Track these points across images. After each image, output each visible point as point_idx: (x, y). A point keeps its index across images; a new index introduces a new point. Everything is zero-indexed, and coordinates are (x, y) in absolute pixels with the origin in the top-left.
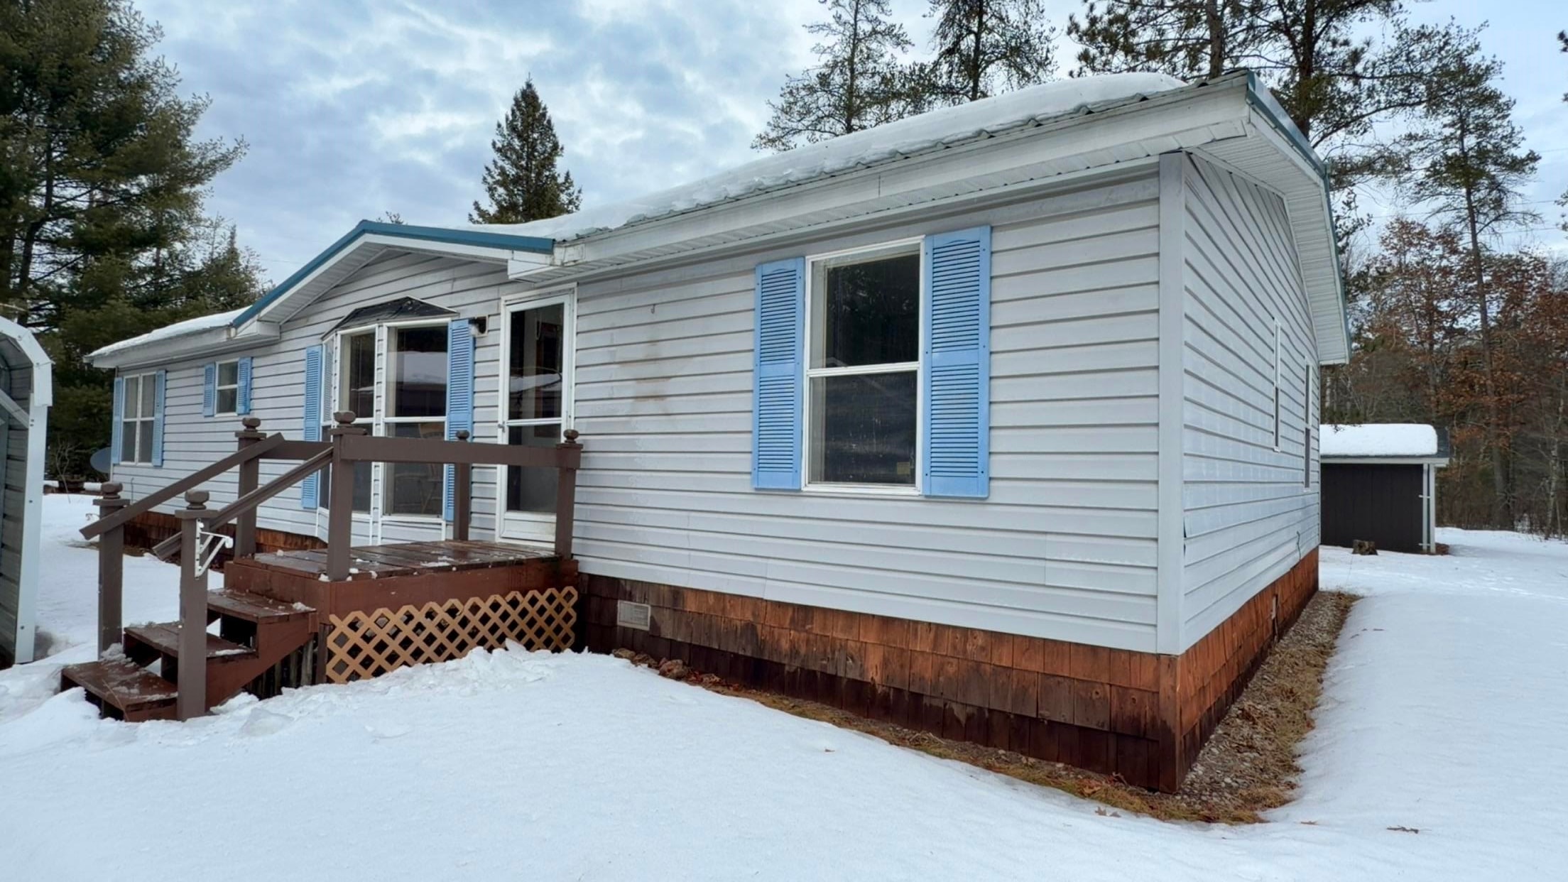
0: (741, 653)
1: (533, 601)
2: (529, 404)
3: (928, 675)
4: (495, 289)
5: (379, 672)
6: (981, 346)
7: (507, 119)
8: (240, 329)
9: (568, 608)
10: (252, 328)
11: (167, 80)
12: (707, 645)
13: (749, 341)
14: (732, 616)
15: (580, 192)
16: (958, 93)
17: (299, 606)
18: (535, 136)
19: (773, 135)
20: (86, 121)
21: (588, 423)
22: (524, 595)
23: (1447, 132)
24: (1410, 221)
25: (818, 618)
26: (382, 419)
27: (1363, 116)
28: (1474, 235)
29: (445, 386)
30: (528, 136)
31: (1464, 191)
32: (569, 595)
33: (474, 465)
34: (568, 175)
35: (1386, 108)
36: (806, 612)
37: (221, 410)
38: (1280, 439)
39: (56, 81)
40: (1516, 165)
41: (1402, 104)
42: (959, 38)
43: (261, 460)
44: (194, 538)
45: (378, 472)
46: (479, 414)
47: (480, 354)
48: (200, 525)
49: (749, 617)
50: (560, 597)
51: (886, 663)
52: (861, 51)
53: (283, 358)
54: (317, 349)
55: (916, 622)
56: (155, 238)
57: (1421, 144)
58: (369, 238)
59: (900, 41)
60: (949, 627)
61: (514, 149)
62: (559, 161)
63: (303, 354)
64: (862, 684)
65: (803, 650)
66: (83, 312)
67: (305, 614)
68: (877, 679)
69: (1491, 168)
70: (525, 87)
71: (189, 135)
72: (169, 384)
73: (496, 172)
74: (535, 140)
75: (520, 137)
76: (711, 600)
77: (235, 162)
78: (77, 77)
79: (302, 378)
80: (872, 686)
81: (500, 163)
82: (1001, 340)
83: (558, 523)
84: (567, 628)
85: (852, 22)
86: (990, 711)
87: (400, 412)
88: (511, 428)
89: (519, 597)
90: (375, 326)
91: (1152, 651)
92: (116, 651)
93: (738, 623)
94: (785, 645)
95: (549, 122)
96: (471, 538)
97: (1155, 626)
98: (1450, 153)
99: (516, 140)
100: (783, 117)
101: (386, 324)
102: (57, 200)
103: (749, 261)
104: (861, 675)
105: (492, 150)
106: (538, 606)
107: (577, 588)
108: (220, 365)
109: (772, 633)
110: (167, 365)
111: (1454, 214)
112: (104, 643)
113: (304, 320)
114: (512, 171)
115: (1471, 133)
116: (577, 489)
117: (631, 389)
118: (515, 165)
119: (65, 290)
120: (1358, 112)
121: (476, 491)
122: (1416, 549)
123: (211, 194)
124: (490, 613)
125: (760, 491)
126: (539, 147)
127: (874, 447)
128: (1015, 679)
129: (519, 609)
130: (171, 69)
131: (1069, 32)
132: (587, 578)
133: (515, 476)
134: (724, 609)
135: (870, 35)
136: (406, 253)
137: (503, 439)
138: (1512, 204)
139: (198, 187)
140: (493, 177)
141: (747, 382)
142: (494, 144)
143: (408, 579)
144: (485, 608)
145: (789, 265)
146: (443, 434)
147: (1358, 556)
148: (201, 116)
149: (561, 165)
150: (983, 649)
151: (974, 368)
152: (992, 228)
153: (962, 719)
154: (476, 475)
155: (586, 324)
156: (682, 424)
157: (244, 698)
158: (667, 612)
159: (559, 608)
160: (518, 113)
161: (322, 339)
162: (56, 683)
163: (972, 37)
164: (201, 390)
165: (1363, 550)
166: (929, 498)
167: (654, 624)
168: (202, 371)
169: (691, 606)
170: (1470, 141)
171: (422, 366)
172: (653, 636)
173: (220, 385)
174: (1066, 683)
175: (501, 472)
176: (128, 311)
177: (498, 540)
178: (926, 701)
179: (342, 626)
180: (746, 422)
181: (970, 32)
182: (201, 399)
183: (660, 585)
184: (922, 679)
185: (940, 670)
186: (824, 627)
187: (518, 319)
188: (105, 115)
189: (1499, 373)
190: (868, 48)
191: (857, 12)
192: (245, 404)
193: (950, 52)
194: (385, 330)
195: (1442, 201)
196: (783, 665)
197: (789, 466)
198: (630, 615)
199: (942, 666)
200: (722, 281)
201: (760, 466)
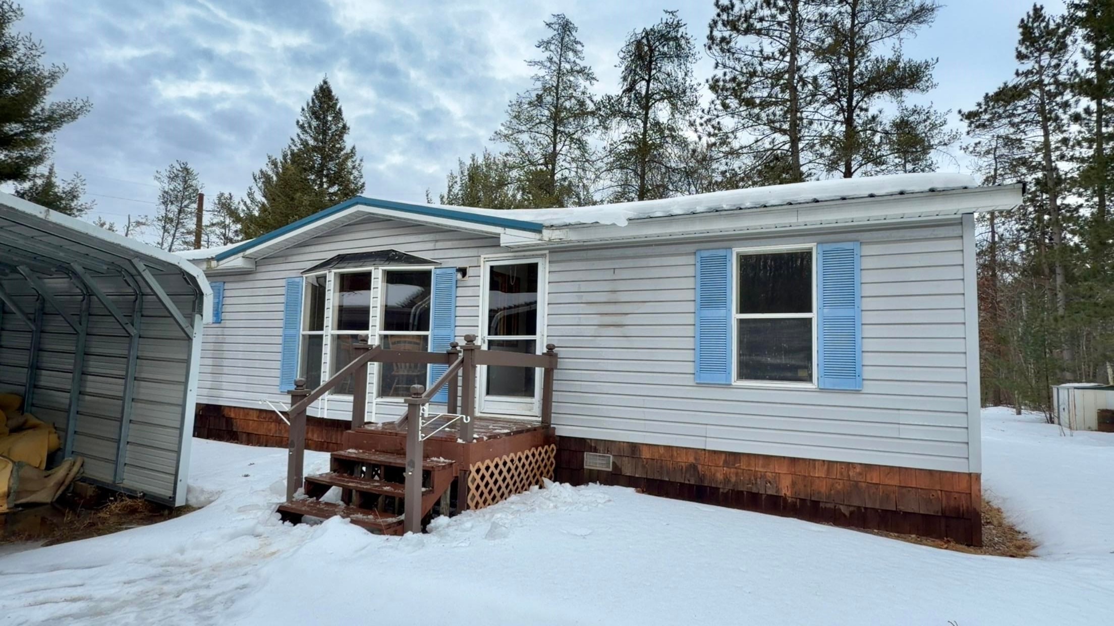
0: (687, 482)
1: (540, 454)
3: (823, 490)
4: (476, 250)
6: (856, 307)
7: (308, 105)
8: (221, 262)
9: (552, 458)
10: (236, 263)
11: (34, 52)
12: (659, 478)
13: (691, 295)
14: (679, 460)
15: (363, 161)
16: (634, 117)
17: (443, 460)
18: (330, 118)
19: (506, 133)
21: (559, 340)
22: (536, 450)
25: (745, 459)
26: (375, 334)
30: (324, 118)
32: (553, 449)
34: (353, 148)
36: (736, 456)
42: (635, 82)
44: (419, 416)
45: (373, 368)
46: (460, 331)
47: (460, 291)
49: (692, 460)
50: (549, 451)
51: (794, 484)
52: (564, 82)
53: (258, 284)
54: (297, 280)
55: (814, 460)
58: (360, 208)
59: (590, 77)
60: (837, 462)
61: (312, 127)
62: (346, 137)
63: (283, 283)
64: (779, 497)
65: (733, 479)
67: (451, 464)
68: (789, 494)
70: (322, 83)
71: (45, 94)
73: (298, 142)
74: (329, 121)
75: (317, 118)
76: (662, 451)
79: (282, 299)
80: (785, 499)
81: (302, 136)
82: (868, 303)
83: (541, 404)
84: (552, 471)
85: (558, 62)
86: (866, 508)
87: (388, 326)
88: (492, 341)
90: (368, 268)
91: (966, 471)
92: (301, 493)
93: (683, 464)
94: (720, 476)
95: (340, 109)
97: (968, 458)
99: (314, 120)
100: (515, 121)
101: (381, 268)
103: (691, 248)
104: (776, 492)
105: (296, 126)
106: (541, 457)
107: (555, 445)
109: (710, 470)
113: (284, 258)
114: (311, 142)
116: (554, 382)
117: (597, 320)
125: (699, 385)
126: (332, 127)
127: (783, 360)
128: (881, 491)
129: (535, 458)
132: (558, 439)
133: (493, 374)
134: (672, 456)
135: (570, 72)
137: (483, 348)
140: (295, 146)
141: (690, 319)
143: (496, 441)
144: (523, 458)
145: (722, 253)
146: (426, 343)
148: (59, 80)
150: (860, 474)
151: (853, 319)
152: (862, 243)
153: (847, 514)
155: (556, 277)
156: (637, 343)
158: (627, 459)
159: (549, 458)
160: (316, 101)
161: (303, 273)
163: (644, 83)
166: (822, 390)
167: (616, 467)
169: (646, 454)
172: (616, 473)
174: (913, 491)
175: (483, 370)
177: (478, 414)
178: (821, 505)
179: (473, 469)
180: (690, 343)
181: (642, 79)
183: (620, 442)
184: (819, 492)
185: (831, 487)
186: (749, 465)
187: (497, 271)
190: (568, 80)
191: (561, 56)
192: (217, 316)
193: (629, 90)
196: (719, 489)
197: (726, 370)
198: (592, 461)
199: (833, 485)
200: (668, 258)
201: (701, 370)
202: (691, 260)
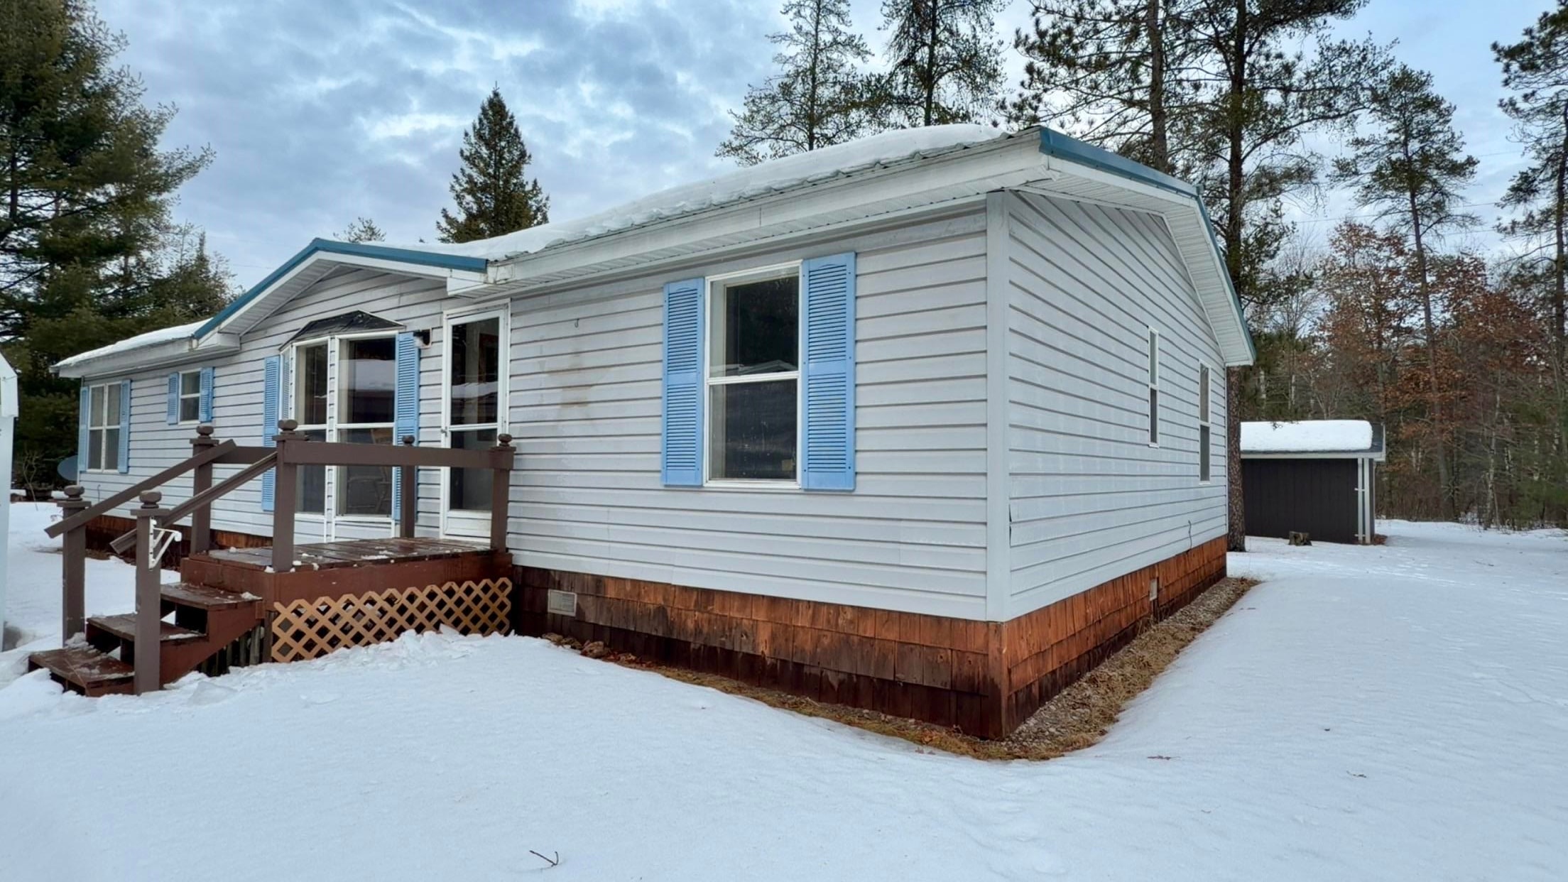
0: (654, 633)
1: (469, 591)
2: (473, 412)
3: (809, 647)
4: (437, 304)
5: (321, 653)
6: (847, 357)
7: (474, 128)
8: (202, 340)
9: (503, 597)
10: (213, 340)
11: (133, 90)
12: (625, 627)
13: (658, 353)
14: (646, 600)
15: (547, 199)
16: (913, 103)
17: (247, 596)
18: (503, 144)
19: (736, 143)
20: (51, 131)
21: (521, 428)
22: (460, 585)
23: (1392, 137)
24: (1357, 224)
25: (717, 599)
26: (335, 425)
27: (1290, 127)
28: (1418, 237)
29: (392, 393)
30: (496, 145)
31: (1408, 194)
32: (503, 586)
33: (420, 467)
34: (535, 183)
35: (1308, 121)
36: (707, 595)
37: (184, 418)
38: (1159, 436)
39: (19, 92)
40: (1457, 170)
41: (1324, 117)
42: (914, 49)
43: (215, 465)
44: (148, 534)
45: (332, 475)
46: (424, 420)
47: (425, 365)
48: (153, 522)
49: (660, 601)
50: (495, 588)
51: (773, 637)
52: (822, 61)
53: (244, 367)
54: (275, 359)
55: (798, 601)
56: (122, 246)
57: (1368, 149)
58: (321, 255)
59: (860, 51)
60: (824, 604)
61: (481, 158)
62: (526, 169)
63: (262, 364)
64: (754, 656)
65: (705, 630)
66: (48, 321)
67: (251, 602)
68: (766, 652)
69: (1434, 173)
70: (492, 96)
71: (155, 144)
72: (134, 394)
73: (463, 180)
74: (504, 148)
75: (487, 145)
76: (628, 587)
77: (201, 170)
78: (41, 87)
79: (261, 386)
80: (761, 659)
81: (468, 171)
82: (864, 351)
83: (494, 520)
84: (502, 616)
85: (814, 32)
86: (858, 676)
87: (353, 417)
88: (453, 433)
89: (455, 587)
90: (327, 338)
91: (984, 620)
92: (79, 639)
93: (651, 607)
94: (690, 625)
95: (516, 130)
96: (417, 535)
97: (985, 597)
98: (1394, 157)
99: (483, 148)
100: (746, 126)
101: (338, 337)
102: (22, 209)
103: (657, 281)
104: (753, 649)
105: (460, 158)
106: (473, 595)
107: (511, 579)
108: (184, 375)
109: (679, 615)
110: (132, 375)
111: (1399, 216)
112: (68, 634)
113: (262, 332)
114: (480, 179)
115: (1415, 138)
116: (511, 488)
117: (559, 396)
118: (482, 172)
119: (30, 300)
120: (1286, 123)
121: (421, 491)
122: (1352, 540)
123: (178, 202)
124: (427, 601)
125: (669, 488)
126: (506, 155)
127: (763, 447)
128: (877, 649)
129: (455, 598)
130: (136, 79)
131: (1017, 46)
132: (520, 570)
133: (458, 479)
134: (639, 595)
135: (831, 45)
136: (357, 269)
137: (446, 443)
138: (1456, 209)
139: (165, 195)
140: (460, 185)
141: (657, 389)
142: (462, 152)
143: (347, 571)
144: (422, 597)
145: (691, 285)
146: (391, 439)
147: (1294, 547)
148: (167, 125)
149: (528, 174)
150: (851, 622)
151: (842, 377)
152: (856, 254)
153: (835, 684)
154: (422, 477)
155: (518, 337)
156: (603, 427)
157: (194, 675)
158: (590, 599)
159: (494, 598)
160: (485, 121)
161: (280, 350)
162: (25, 667)
163: (926, 49)
164: (165, 398)
165: (1298, 541)
166: (808, 491)
167: (580, 610)
168: (166, 380)
169: (611, 593)
170: (1414, 145)
171: (373, 374)
172: (579, 621)
173: (183, 394)
174: (917, 650)
175: (444, 474)
176: (93, 319)
177: (442, 537)
178: (806, 670)
179: (286, 613)
180: (657, 426)
181: (924, 44)
182: (165, 407)
183: (584, 574)
184: (803, 650)
185: (817, 643)
186: (723, 608)
187: (460, 333)
188: (69, 125)
189: (1442, 370)
190: (828, 58)
191: (818, 23)
192: (207, 412)
193: (905, 63)
194: (337, 342)
195: (1387, 204)
196: (690, 643)
197: (693, 464)
198: (559, 603)
199: (819, 638)
200: (636, 298)
201: (668, 465)
202: (660, 299)
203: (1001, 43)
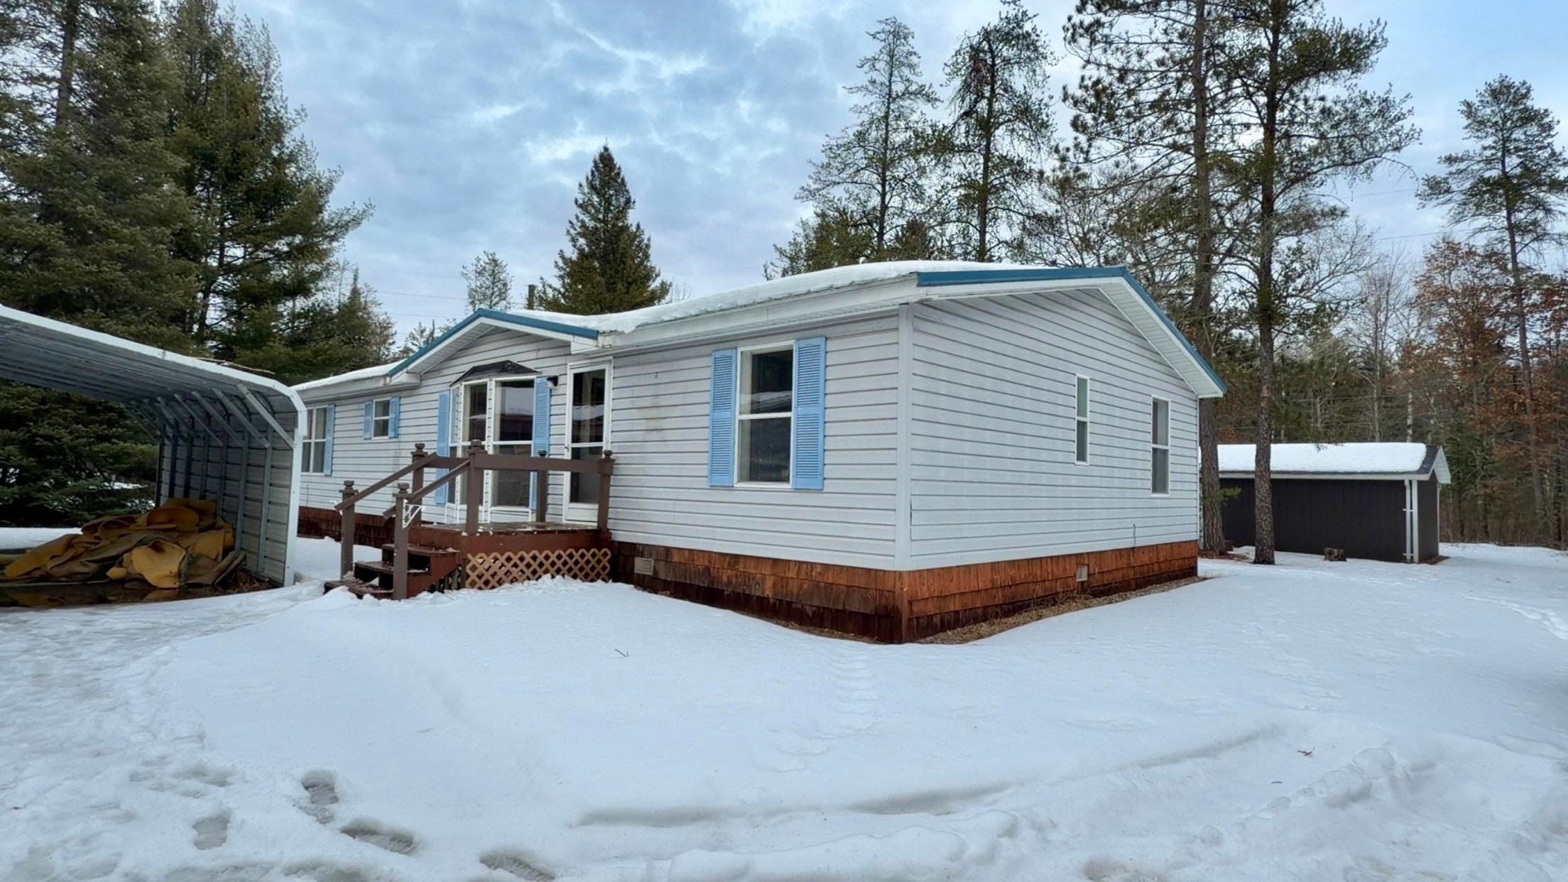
1: (583, 556)
2: (586, 432)
3: (795, 591)
4: (564, 358)
5: (493, 587)
6: (820, 404)
7: (587, 179)
8: (392, 377)
9: (605, 562)
10: (402, 378)
12: (684, 581)
13: (707, 397)
14: (698, 563)
15: (649, 240)
16: (972, 151)
17: (451, 550)
18: (611, 192)
19: (814, 186)
21: (619, 446)
22: (577, 551)
23: (1488, 153)
24: (1456, 242)
25: (742, 560)
26: (491, 442)
27: (1313, 173)
28: (1514, 256)
29: (531, 417)
30: (605, 194)
31: (1504, 213)
32: (605, 554)
33: (550, 472)
35: (1328, 167)
36: (736, 557)
37: (376, 435)
38: (1088, 456)
40: (1558, 187)
41: (1343, 164)
42: (976, 102)
43: (426, 470)
44: (402, 508)
45: (489, 477)
46: (553, 440)
47: (555, 400)
48: (405, 501)
49: (707, 563)
50: (599, 554)
51: (775, 584)
52: (894, 109)
53: (422, 398)
54: (446, 393)
55: (789, 561)
57: (1462, 166)
58: (483, 320)
59: (930, 99)
60: (804, 562)
61: (593, 206)
62: (631, 213)
63: (436, 396)
64: (764, 598)
65: (734, 581)
67: (454, 553)
68: (770, 595)
70: (602, 150)
71: (327, 202)
72: (337, 415)
73: (577, 225)
74: (612, 196)
75: (598, 194)
76: (686, 554)
77: (364, 221)
79: (436, 413)
80: (767, 599)
81: (582, 217)
82: (830, 401)
83: (599, 509)
84: (604, 574)
85: (887, 83)
86: (824, 608)
87: (503, 436)
88: (573, 449)
89: (574, 553)
90: (486, 380)
91: (893, 570)
92: (352, 574)
93: (700, 567)
94: (725, 578)
95: (623, 180)
96: (547, 520)
97: (894, 556)
98: (1489, 174)
99: (595, 196)
100: (823, 171)
101: (494, 379)
102: (229, 260)
103: (707, 349)
104: (764, 594)
105: (575, 206)
106: (586, 559)
107: (610, 550)
108: (377, 402)
109: (718, 571)
110: (336, 401)
111: (1494, 234)
112: (344, 571)
113: (438, 372)
114: (591, 224)
115: (1513, 154)
117: (643, 425)
118: (594, 218)
120: (1311, 168)
121: (551, 490)
123: (344, 248)
124: (556, 561)
125: (713, 487)
126: (614, 202)
127: (770, 461)
128: (834, 590)
129: (574, 559)
130: (310, 147)
131: (1064, 100)
132: (617, 544)
133: (575, 479)
134: (693, 560)
135: (903, 94)
136: (505, 331)
137: (568, 456)
138: (1555, 226)
140: (575, 229)
141: (706, 422)
142: (576, 201)
143: (508, 537)
144: (553, 557)
146: (530, 452)
147: (1328, 562)
148: (336, 186)
149: (633, 218)
150: (820, 574)
151: (817, 416)
152: (827, 339)
153: (810, 616)
154: (551, 480)
155: (618, 383)
156: (673, 447)
157: (425, 593)
158: (662, 563)
159: (599, 562)
160: (596, 174)
161: (451, 386)
162: (323, 590)
163: (985, 102)
164: (362, 419)
165: (1332, 557)
166: (796, 490)
167: (655, 571)
168: (363, 406)
169: (676, 559)
170: (1513, 161)
172: (655, 576)
173: (376, 416)
174: (857, 590)
175: (567, 476)
177: (564, 522)
178: (794, 605)
179: (474, 561)
180: (705, 446)
181: (984, 97)
182: (362, 426)
183: (658, 546)
184: (792, 593)
185: (800, 588)
186: (745, 567)
187: (578, 378)
190: (900, 106)
191: (891, 75)
192: (395, 430)
193: (967, 114)
194: (494, 383)
195: (1482, 221)
196: (723, 591)
197: (727, 472)
198: (642, 566)
199: (801, 584)
200: (694, 360)
201: (712, 472)
202: (708, 361)
203: (1051, 97)
